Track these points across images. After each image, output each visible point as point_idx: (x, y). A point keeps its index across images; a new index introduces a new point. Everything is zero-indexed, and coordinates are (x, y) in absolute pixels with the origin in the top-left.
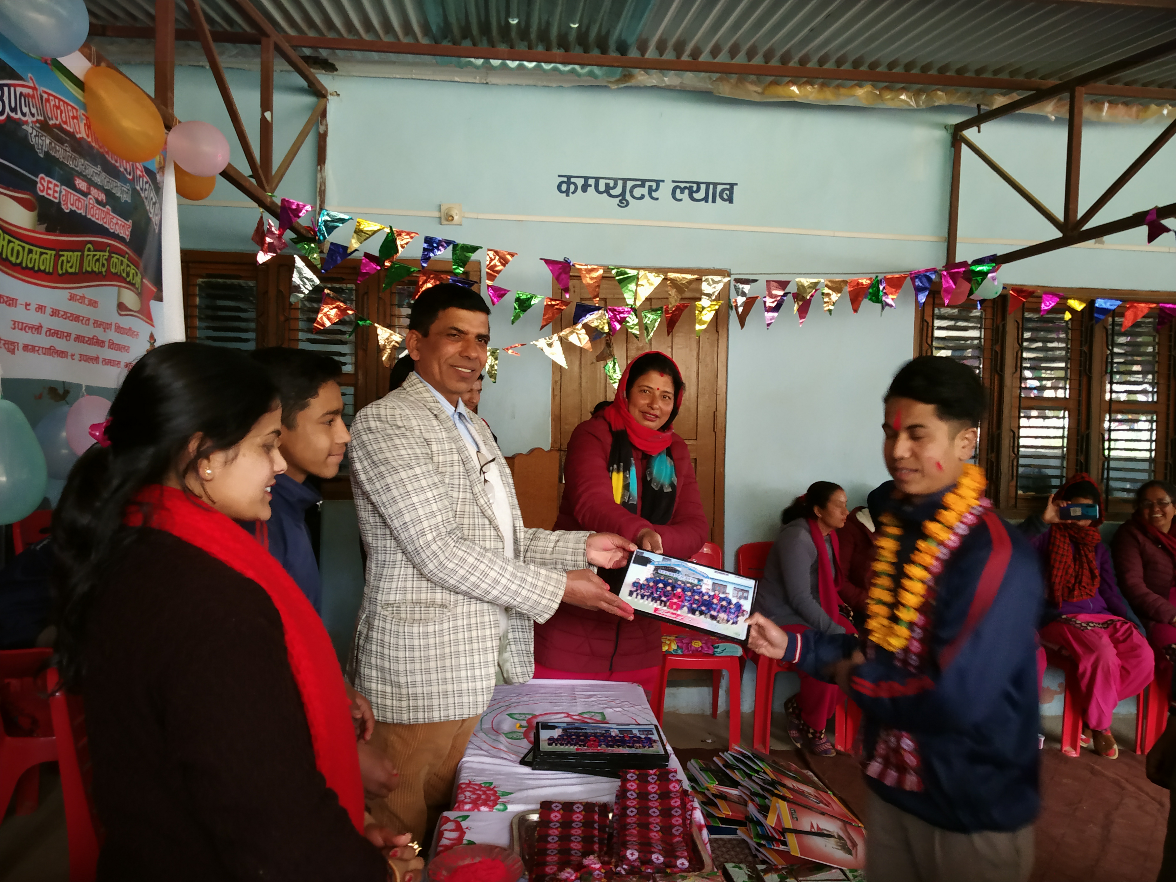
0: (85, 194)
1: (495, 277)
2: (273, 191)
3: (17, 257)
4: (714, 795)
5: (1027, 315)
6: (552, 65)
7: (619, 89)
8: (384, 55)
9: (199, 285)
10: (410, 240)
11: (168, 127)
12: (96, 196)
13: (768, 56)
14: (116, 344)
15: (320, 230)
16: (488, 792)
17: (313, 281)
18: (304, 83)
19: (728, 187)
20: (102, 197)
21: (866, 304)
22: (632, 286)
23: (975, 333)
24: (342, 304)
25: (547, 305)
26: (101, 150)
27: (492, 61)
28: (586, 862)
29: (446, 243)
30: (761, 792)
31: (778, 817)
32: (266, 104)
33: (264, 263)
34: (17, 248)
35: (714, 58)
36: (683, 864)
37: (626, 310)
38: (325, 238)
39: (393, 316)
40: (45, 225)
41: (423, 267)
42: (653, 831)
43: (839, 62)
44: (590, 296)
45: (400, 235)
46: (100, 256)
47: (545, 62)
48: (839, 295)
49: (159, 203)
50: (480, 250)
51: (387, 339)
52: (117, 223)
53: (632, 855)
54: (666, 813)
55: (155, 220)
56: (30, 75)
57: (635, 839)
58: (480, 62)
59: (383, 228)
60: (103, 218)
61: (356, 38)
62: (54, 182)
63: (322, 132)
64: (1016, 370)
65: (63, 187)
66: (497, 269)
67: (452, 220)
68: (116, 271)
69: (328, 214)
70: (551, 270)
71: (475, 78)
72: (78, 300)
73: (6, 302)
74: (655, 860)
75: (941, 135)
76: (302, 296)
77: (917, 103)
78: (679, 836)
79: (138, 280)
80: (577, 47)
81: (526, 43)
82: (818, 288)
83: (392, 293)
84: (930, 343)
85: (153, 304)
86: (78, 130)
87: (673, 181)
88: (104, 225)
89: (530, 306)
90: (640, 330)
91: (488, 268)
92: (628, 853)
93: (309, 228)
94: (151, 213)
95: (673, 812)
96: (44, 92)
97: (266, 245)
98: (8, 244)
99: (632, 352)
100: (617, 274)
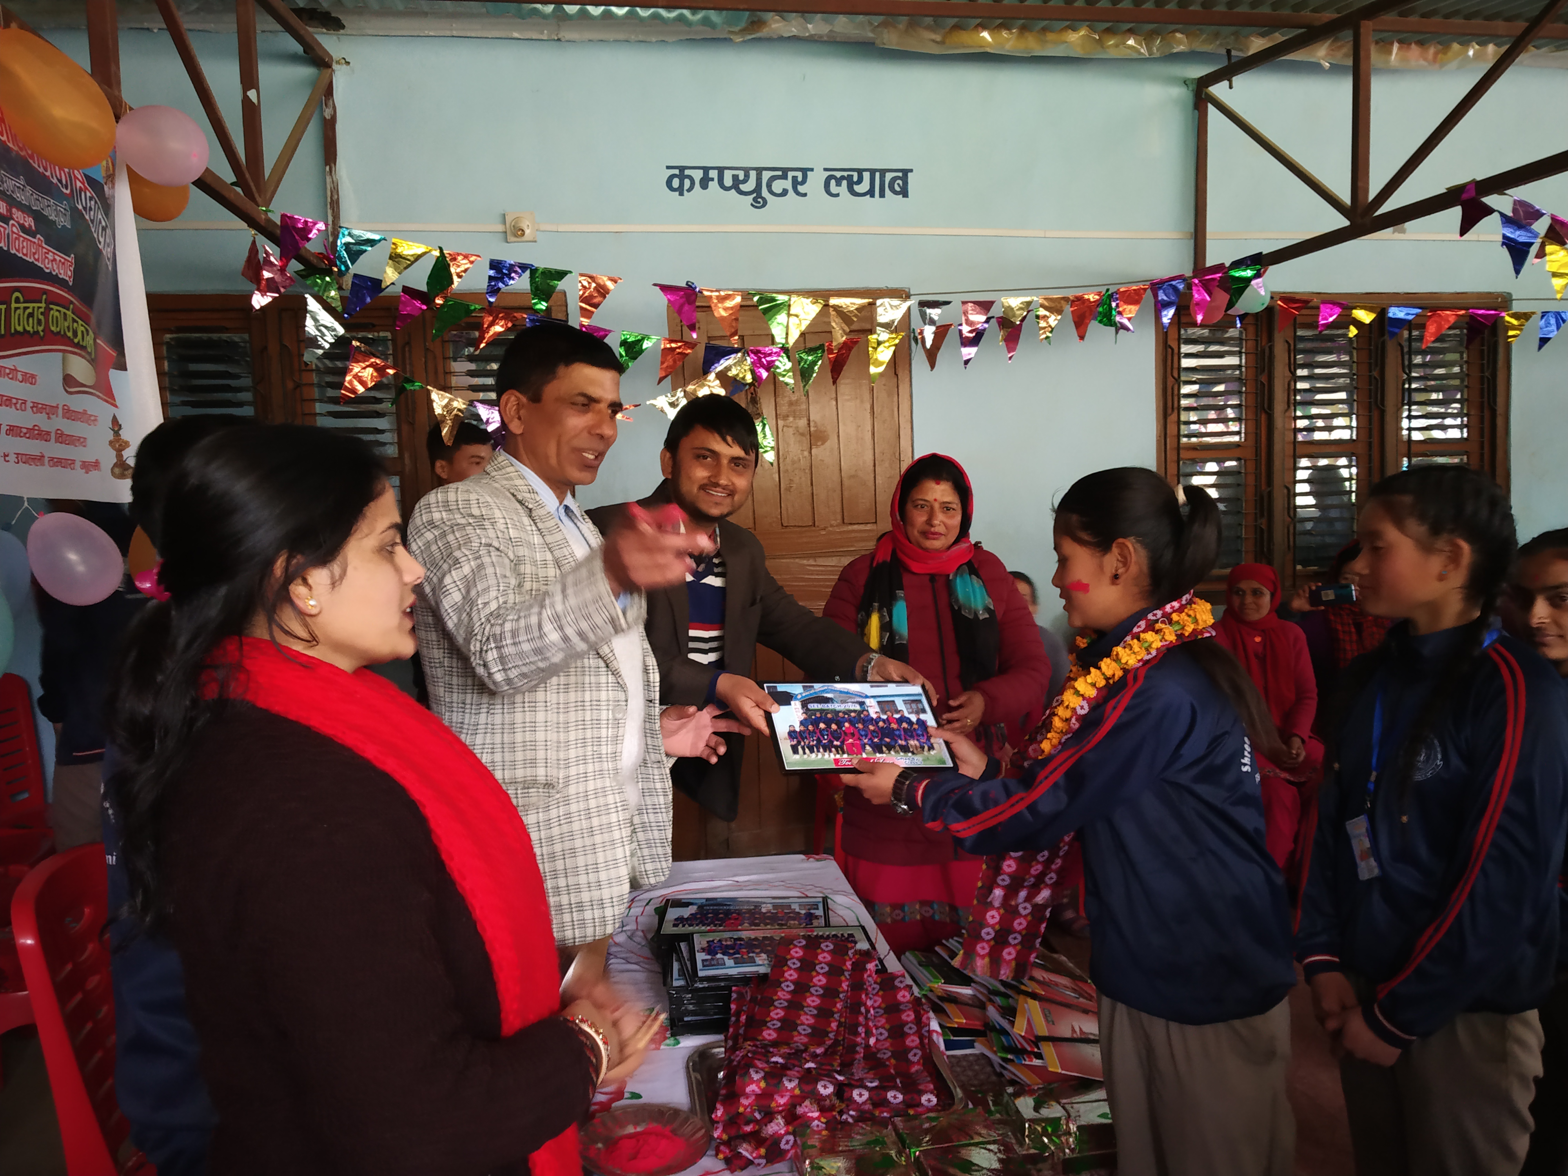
0: (6, 219)
1: (592, 312)
2: (267, 206)
4: (940, 998)
5: (1300, 333)
6: (652, 10)
7: (744, 42)
9: (169, 343)
10: (469, 265)
11: (117, 118)
12: (22, 222)
14: (66, 436)
15: (340, 258)
17: (334, 330)
18: (299, 49)
19: (900, 174)
20: (29, 222)
21: (1094, 327)
22: (781, 317)
23: (1233, 361)
24: (378, 361)
25: (665, 349)
26: (23, 154)
27: (565, 7)
28: (800, 1110)
29: (520, 267)
30: (1002, 989)
31: (1029, 1020)
32: (249, 79)
33: (263, 308)
36: (929, 1101)
37: (775, 351)
38: (347, 268)
39: (448, 373)
41: (489, 302)
44: (726, 334)
45: (454, 259)
46: (34, 308)
47: (641, 6)
48: (1059, 317)
49: (110, 227)
50: (569, 275)
51: (446, 406)
52: (54, 260)
55: (107, 252)
58: (549, 8)
59: (430, 251)
60: (34, 254)
63: (328, 117)
64: (1288, 406)
66: (596, 300)
67: (523, 235)
68: (58, 329)
69: (350, 235)
70: (669, 300)
71: (542, 33)
72: (8, 374)
74: (892, 1100)
75: (1180, 94)
76: (320, 352)
77: (1149, 49)
79: (89, 340)
82: (1030, 309)
83: (444, 341)
84: (1176, 375)
85: (114, 374)
87: (826, 170)
88: (36, 263)
89: (641, 351)
90: (794, 378)
91: (582, 302)
92: (855, 1093)
93: (321, 254)
94: (100, 243)
95: (906, 1029)
97: (264, 283)
99: (784, 409)
100: (760, 302)
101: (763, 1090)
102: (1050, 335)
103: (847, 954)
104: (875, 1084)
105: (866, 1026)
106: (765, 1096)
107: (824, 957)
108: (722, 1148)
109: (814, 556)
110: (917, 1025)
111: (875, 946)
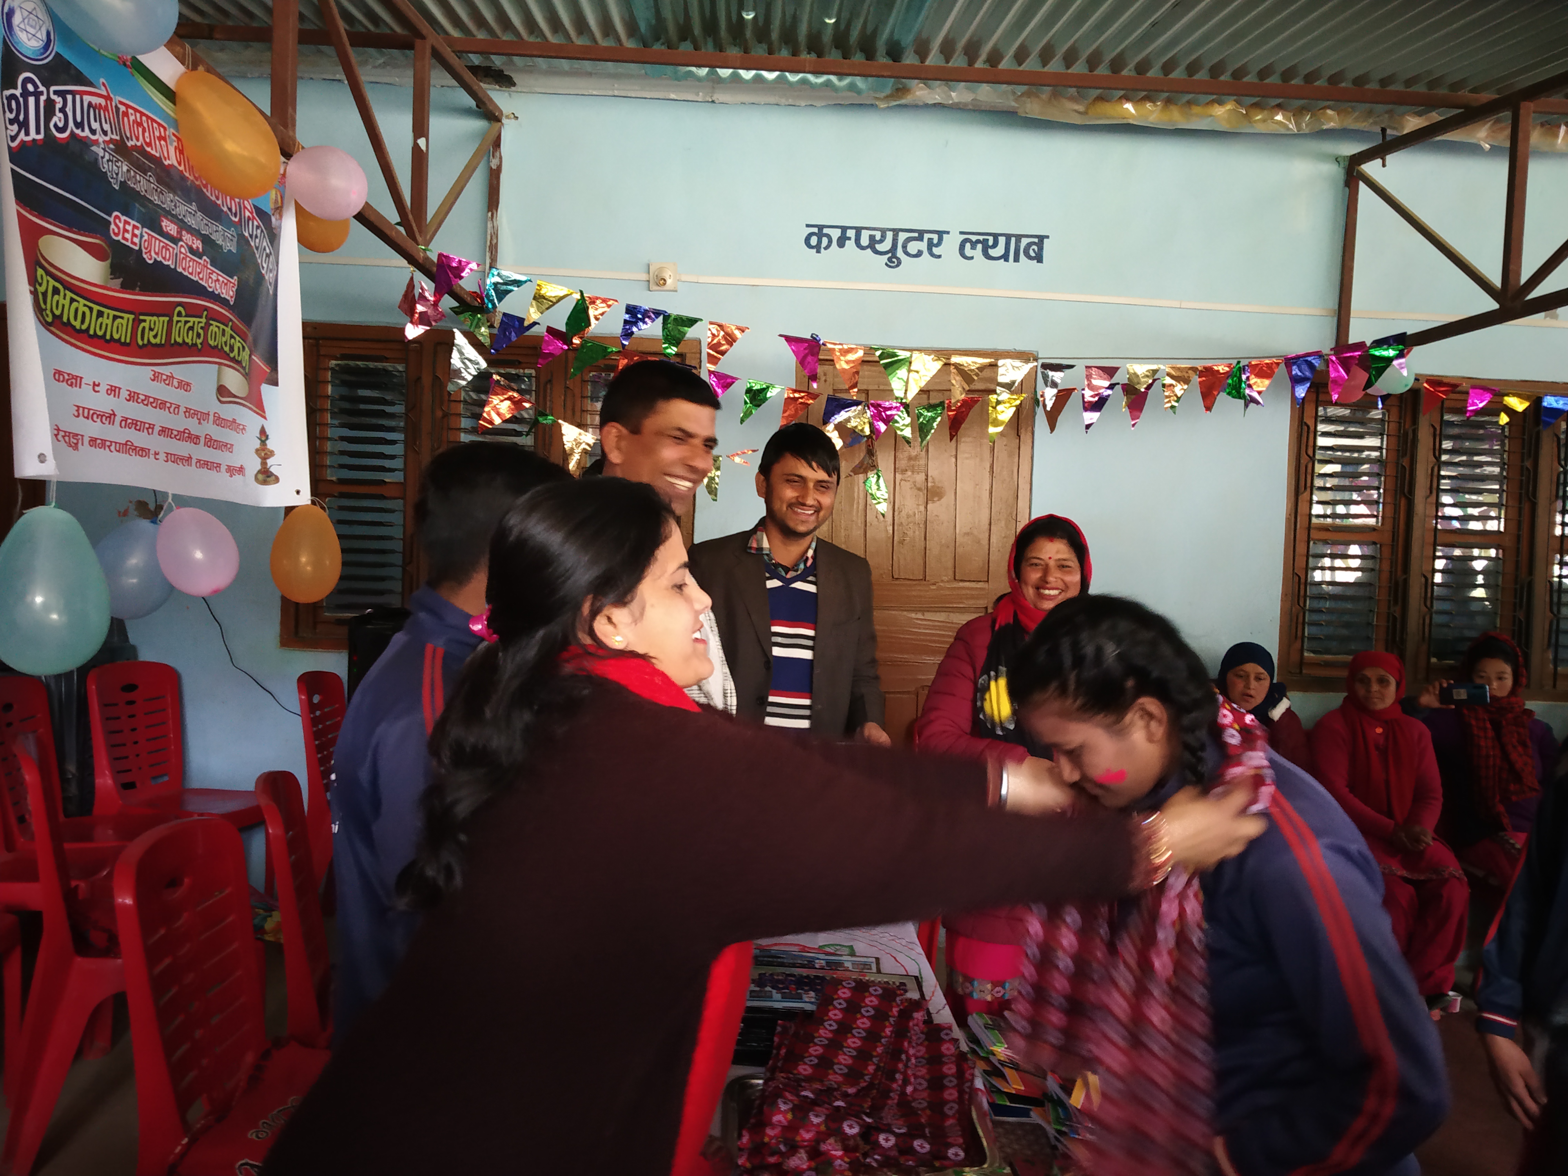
0: (175, 240)
1: (719, 359)
2: (427, 244)
3: (83, 322)
4: (1002, 1063)
5: (1447, 418)
6: (801, 75)
7: (889, 108)
8: (577, 64)
9: (332, 369)
10: (606, 309)
11: (287, 155)
12: (190, 243)
13: (1093, 62)
14: (215, 441)
15: (488, 296)
17: (478, 364)
18: (471, 103)
19: (1036, 240)
20: (198, 244)
21: (1223, 399)
22: (902, 372)
23: (1374, 442)
24: (515, 395)
25: (789, 398)
26: (198, 183)
27: (718, 70)
28: (824, 1147)
29: (654, 313)
31: (1087, 1095)
32: (420, 129)
33: (414, 339)
34: (82, 309)
35: (1020, 65)
36: (956, 1155)
37: (894, 405)
38: (495, 306)
39: (582, 410)
40: (121, 279)
41: (624, 345)
43: (1192, 69)
44: (847, 387)
45: (593, 303)
46: (194, 322)
47: (790, 72)
48: (1186, 387)
49: (274, 255)
50: (699, 323)
51: (575, 440)
52: (218, 280)
54: (936, 1084)
55: (269, 277)
56: (102, 80)
58: (703, 72)
59: (571, 294)
60: (199, 273)
61: (539, 40)
62: (133, 222)
63: (494, 166)
64: (1431, 492)
65: (145, 230)
66: (723, 348)
67: (665, 284)
68: (216, 343)
69: (499, 275)
70: (794, 352)
71: (698, 95)
72: (164, 380)
73: (68, 380)
74: (918, 1148)
75: (1331, 171)
76: (463, 382)
77: (1298, 125)
78: (953, 1117)
79: (245, 356)
80: (834, 50)
81: (765, 46)
82: (1156, 377)
83: (584, 381)
84: (1311, 454)
85: (265, 389)
86: (166, 155)
87: (961, 233)
88: (200, 282)
89: (765, 399)
90: (913, 432)
91: (710, 348)
92: (882, 1138)
93: (475, 293)
94: (263, 268)
95: (946, 1082)
96: (121, 103)
97: (417, 315)
98: (71, 303)
99: (903, 463)
100: (881, 357)
101: (789, 1122)
102: (1176, 404)
103: (895, 1000)
104: (902, 1131)
105: (905, 1074)
106: (791, 1129)
107: (871, 1001)
109: (922, 611)
110: (957, 1078)
111: (927, 998)
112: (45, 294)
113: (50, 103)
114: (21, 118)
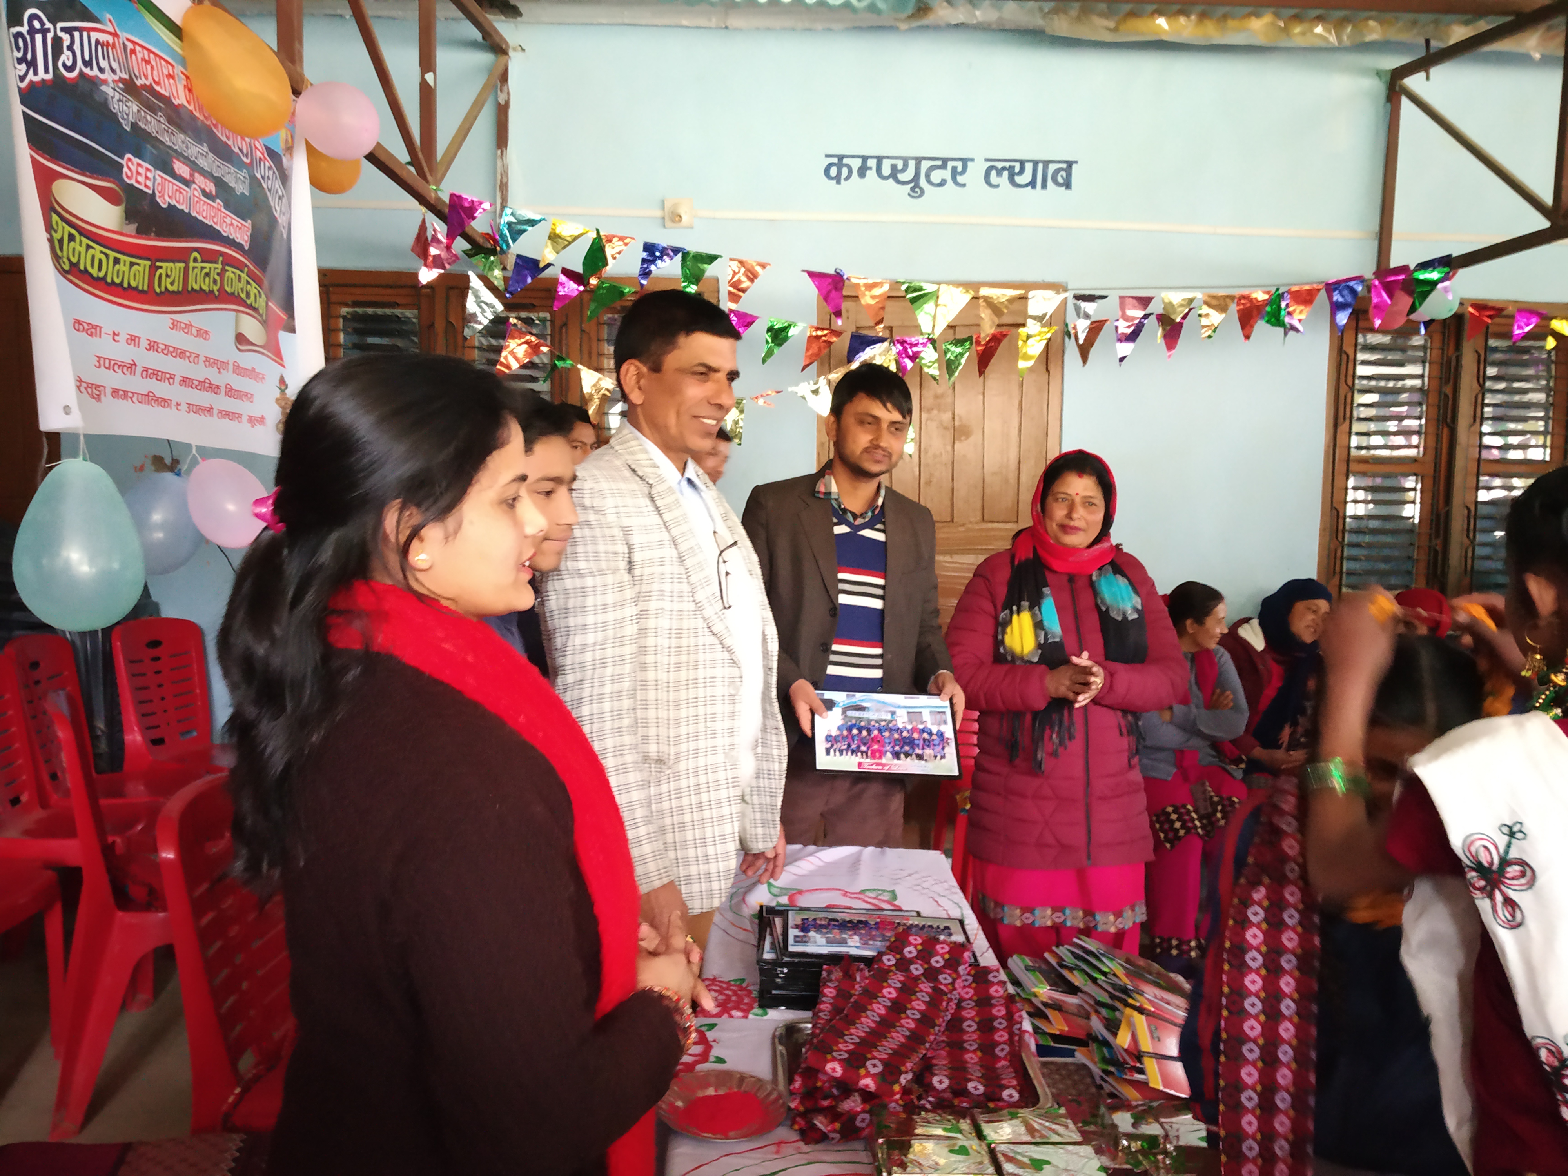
0: (187, 183)
1: (740, 297)
2: (438, 184)
3: (100, 269)
5: (1492, 343)
7: (909, 29)
9: (343, 317)
10: (624, 247)
11: (296, 92)
12: (203, 186)
14: (236, 390)
15: (502, 236)
16: (739, 992)
17: (493, 307)
18: (477, 35)
19: (1064, 166)
20: (211, 187)
21: (1261, 328)
22: (929, 307)
23: (1416, 370)
24: (533, 339)
25: (811, 336)
26: (208, 123)
29: (672, 251)
30: (1109, 1000)
31: (1134, 1033)
32: (427, 63)
33: (429, 286)
34: (98, 256)
36: (1011, 1096)
37: (921, 341)
38: (508, 247)
39: (600, 355)
41: (642, 285)
42: (968, 1051)
44: (872, 324)
45: (609, 241)
46: (210, 268)
48: (1223, 316)
49: (287, 197)
50: (719, 259)
51: (595, 385)
52: (232, 224)
53: (940, 1082)
54: (986, 1026)
55: (282, 220)
56: (108, 16)
57: (944, 1062)
59: (587, 233)
60: (214, 217)
62: (145, 165)
63: (502, 103)
64: (1474, 421)
65: (158, 172)
66: (743, 286)
67: (680, 221)
68: (232, 290)
69: (512, 214)
70: (817, 287)
71: (710, 21)
72: (183, 329)
73: (87, 330)
74: (972, 1090)
75: (1372, 86)
76: (480, 327)
77: (1339, 38)
78: (1005, 1059)
79: (261, 303)
82: (1192, 306)
83: (600, 324)
84: (1350, 383)
86: (175, 94)
87: (987, 160)
88: (215, 226)
89: (786, 339)
90: (940, 369)
91: (731, 286)
93: (488, 234)
94: (276, 211)
95: (995, 1024)
96: (128, 40)
97: (431, 258)
98: (87, 251)
99: (928, 401)
100: (907, 291)
102: (1212, 334)
108: (798, 1119)
109: (951, 553)
110: (1007, 1020)
111: (972, 941)
112: (61, 241)
113: (57, 41)
114: (29, 56)
